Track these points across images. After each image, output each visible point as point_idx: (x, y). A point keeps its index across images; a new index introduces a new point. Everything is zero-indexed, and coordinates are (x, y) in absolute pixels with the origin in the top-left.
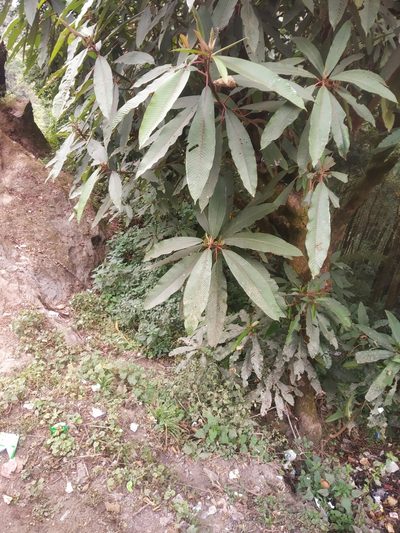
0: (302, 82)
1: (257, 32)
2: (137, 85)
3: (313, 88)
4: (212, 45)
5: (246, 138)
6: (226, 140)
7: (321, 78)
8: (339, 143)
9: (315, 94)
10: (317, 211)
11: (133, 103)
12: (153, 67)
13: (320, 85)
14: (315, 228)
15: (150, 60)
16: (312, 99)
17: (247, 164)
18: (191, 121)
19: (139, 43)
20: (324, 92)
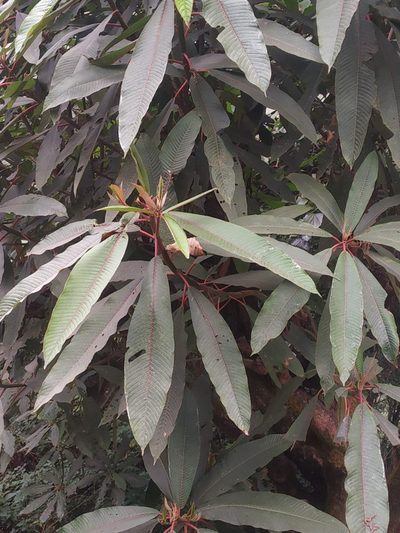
3: (326, 254)
4: (161, 203)
5: (226, 333)
6: (192, 338)
7: (341, 239)
8: (381, 338)
9: (332, 265)
10: (360, 455)
11: (32, 284)
13: (340, 250)
14: (360, 488)
15: (58, 209)
16: (327, 272)
17: (231, 377)
19: (39, 186)
20: (349, 264)
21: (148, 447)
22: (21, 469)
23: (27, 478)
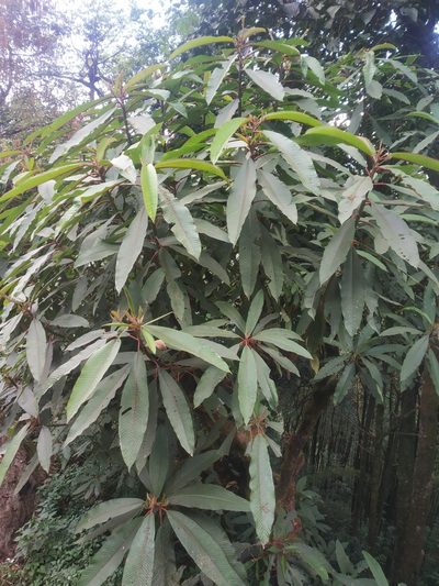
0: (228, 343)
1: (183, 303)
2: (71, 348)
3: (236, 347)
4: (140, 321)
5: (180, 394)
6: (161, 398)
7: (244, 336)
8: (268, 396)
9: (239, 354)
10: (258, 466)
12: (87, 330)
13: (244, 345)
14: (258, 486)
15: (85, 323)
16: (237, 358)
17: (183, 421)
18: (124, 383)
19: (75, 308)
20: (249, 353)
21: (134, 465)
22: (76, 465)
23: (79, 471)
